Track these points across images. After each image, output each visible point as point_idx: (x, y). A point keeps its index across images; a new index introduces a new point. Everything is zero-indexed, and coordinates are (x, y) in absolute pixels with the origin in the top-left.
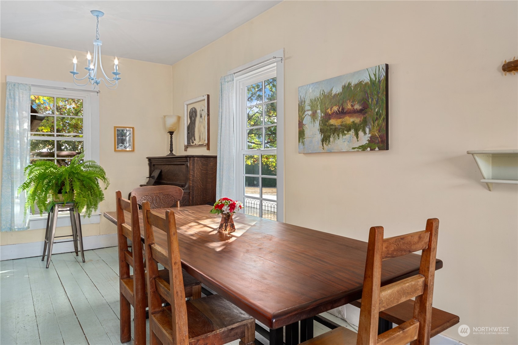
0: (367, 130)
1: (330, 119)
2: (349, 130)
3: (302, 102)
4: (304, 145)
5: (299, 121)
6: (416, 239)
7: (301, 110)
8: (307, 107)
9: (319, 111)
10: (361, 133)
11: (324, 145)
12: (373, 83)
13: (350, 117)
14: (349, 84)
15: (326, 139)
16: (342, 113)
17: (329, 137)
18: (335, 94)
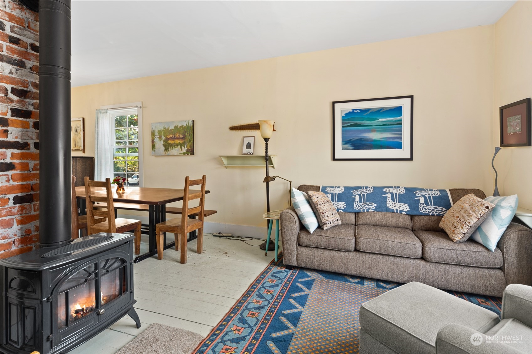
0: (186, 146)
1: (168, 140)
2: (177, 146)
3: (153, 131)
4: (155, 152)
5: (152, 140)
6: (199, 181)
7: (153, 134)
8: (156, 134)
9: (163, 136)
10: (183, 147)
11: (166, 152)
12: (188, 127)
13: (178, 140)
14: (177, 126)
15: (167, 149)
16: (174, 138)
17: (168, 148)
18: (171, 129)
